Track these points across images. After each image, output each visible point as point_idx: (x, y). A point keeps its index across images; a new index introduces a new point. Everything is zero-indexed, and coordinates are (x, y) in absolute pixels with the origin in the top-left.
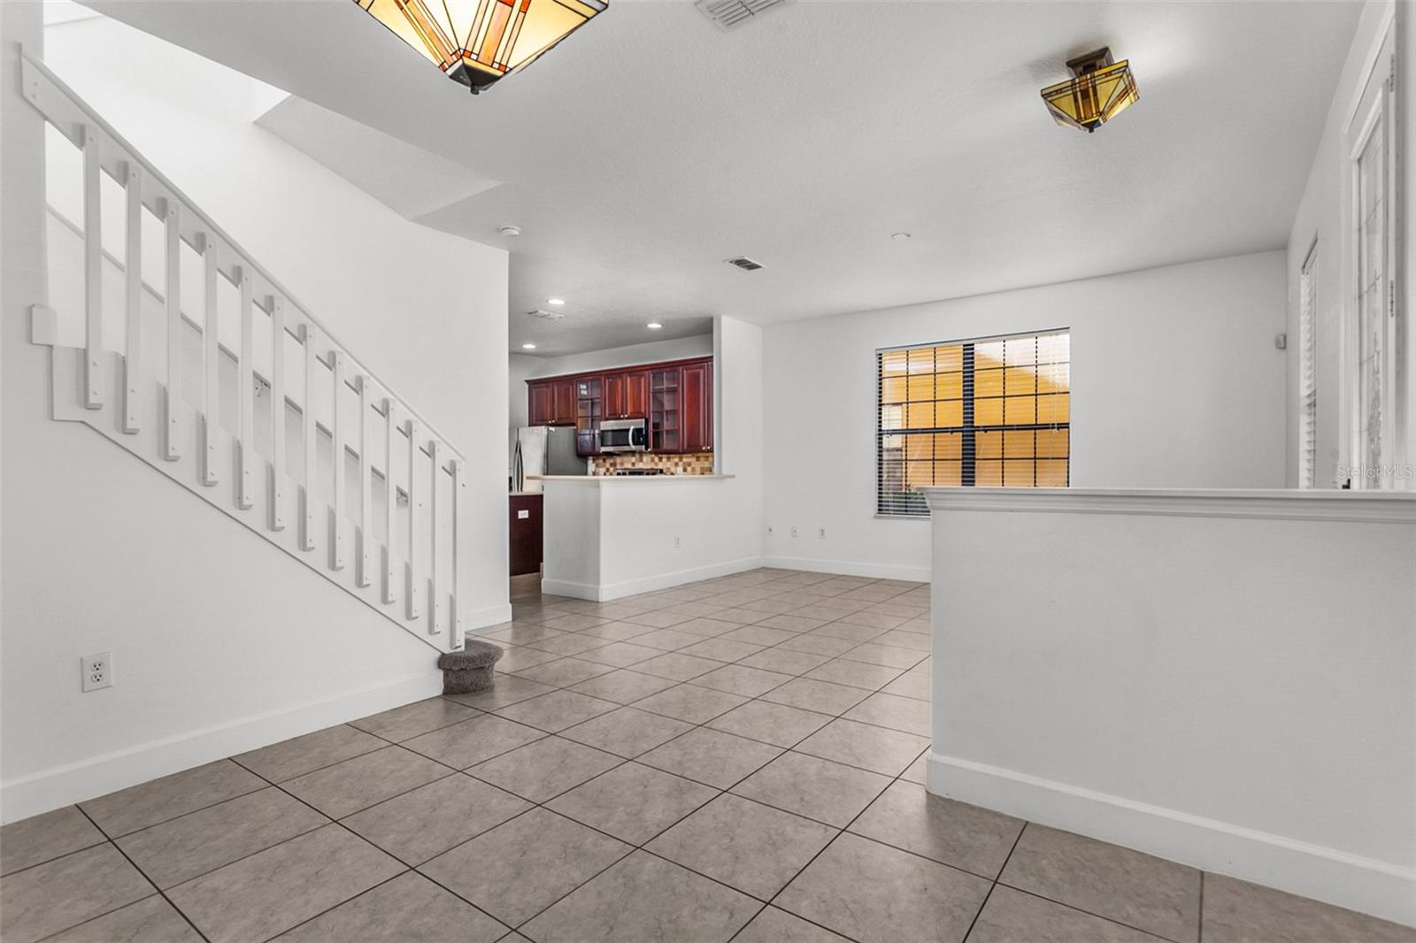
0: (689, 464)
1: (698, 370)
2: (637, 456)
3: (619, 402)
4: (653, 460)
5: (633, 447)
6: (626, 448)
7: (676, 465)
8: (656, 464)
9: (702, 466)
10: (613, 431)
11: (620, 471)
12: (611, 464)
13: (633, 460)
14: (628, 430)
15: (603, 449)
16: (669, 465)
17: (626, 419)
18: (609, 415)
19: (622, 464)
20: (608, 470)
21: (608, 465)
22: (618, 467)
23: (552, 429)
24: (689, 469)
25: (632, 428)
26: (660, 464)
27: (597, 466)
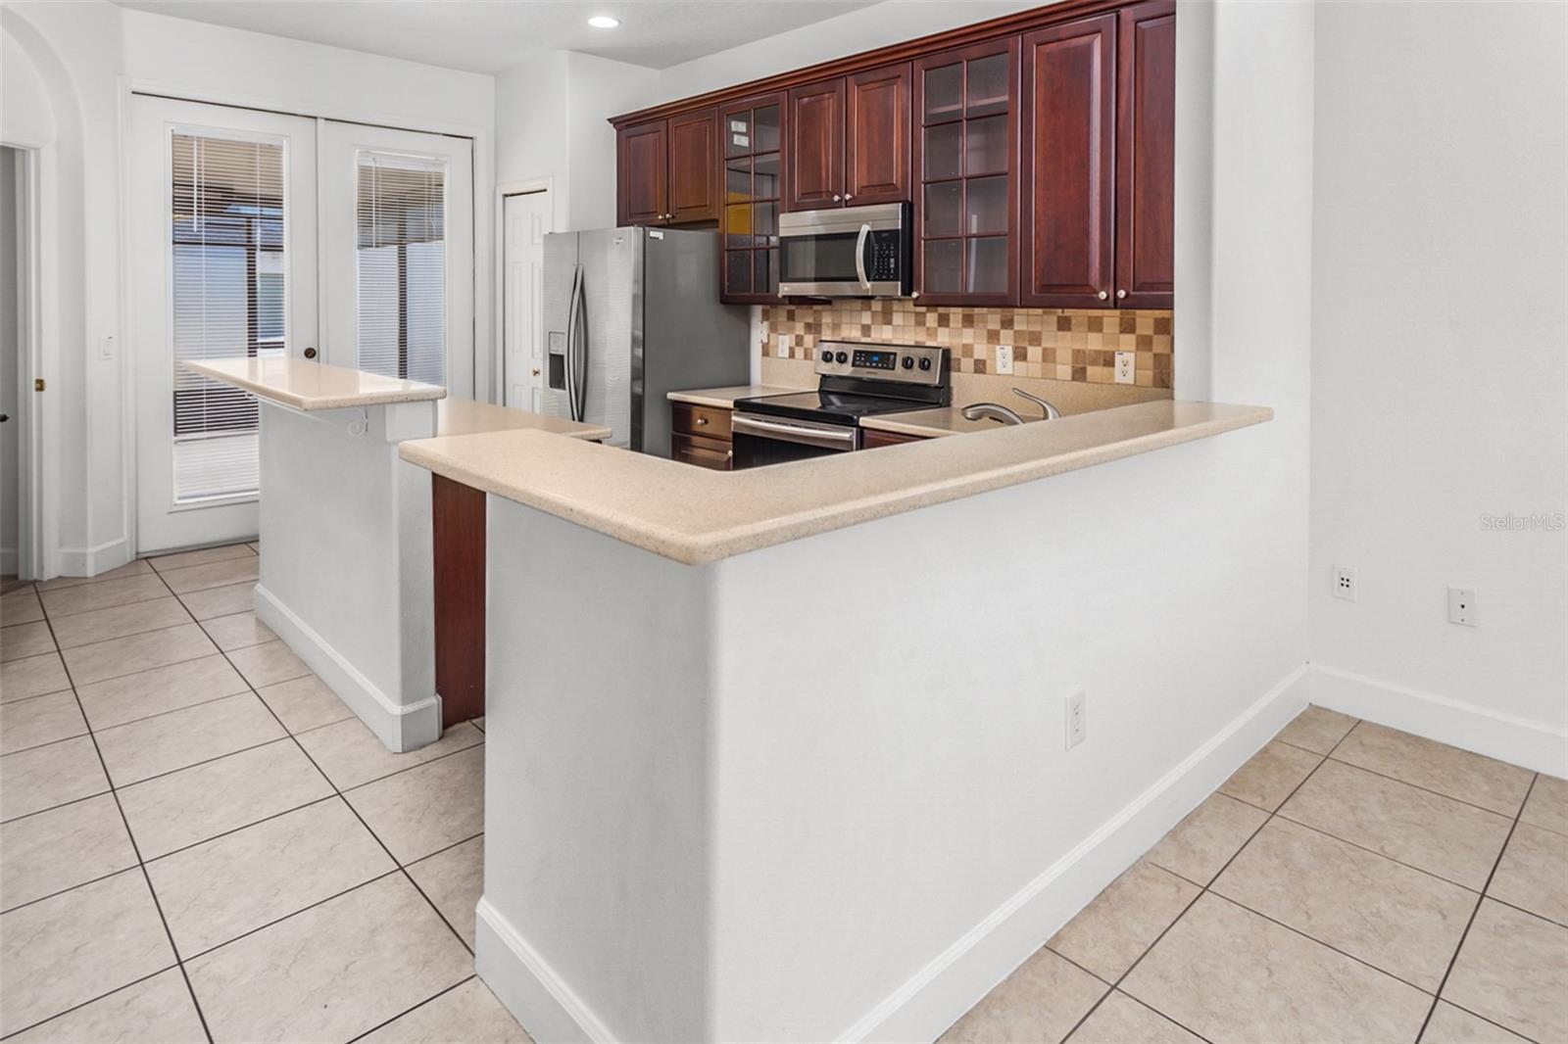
0: (1035, 339)
1: (1085, 39)
2: (877, 306)
3: (827, 159)
4: (920, 321)
5: (867, 286)
6: (846, 288)
7: (993, 337)
8: (931, 333)
9: (1077, 346)
10: (818, 238)
11: (833, 349)
12: (808, 327)
13: (866, 318)
14: (855, 235)
15: (785, 289)
16: (968, 336)
17: (848, 204)
18: (804, 195)
19: (836, 327)
20: (799, 341)
21: (799, 329)
22: (826, 335)
23: (658, 234)
24: (1035, 352)
25: (865, 229)
26: (942, 331)
27: (773, 329)
